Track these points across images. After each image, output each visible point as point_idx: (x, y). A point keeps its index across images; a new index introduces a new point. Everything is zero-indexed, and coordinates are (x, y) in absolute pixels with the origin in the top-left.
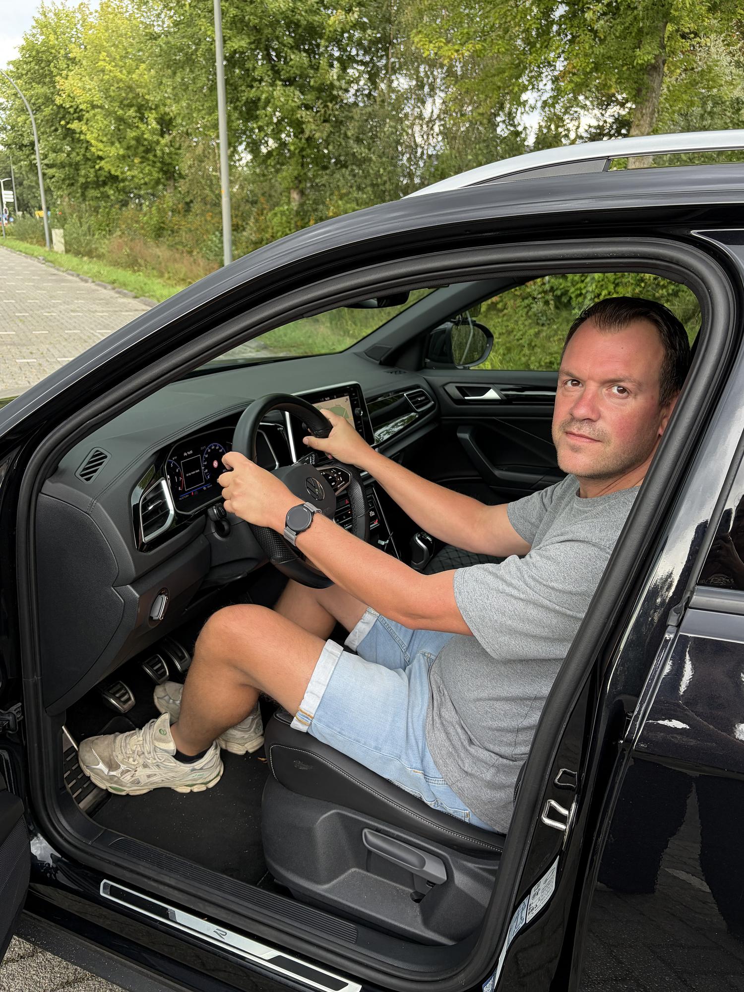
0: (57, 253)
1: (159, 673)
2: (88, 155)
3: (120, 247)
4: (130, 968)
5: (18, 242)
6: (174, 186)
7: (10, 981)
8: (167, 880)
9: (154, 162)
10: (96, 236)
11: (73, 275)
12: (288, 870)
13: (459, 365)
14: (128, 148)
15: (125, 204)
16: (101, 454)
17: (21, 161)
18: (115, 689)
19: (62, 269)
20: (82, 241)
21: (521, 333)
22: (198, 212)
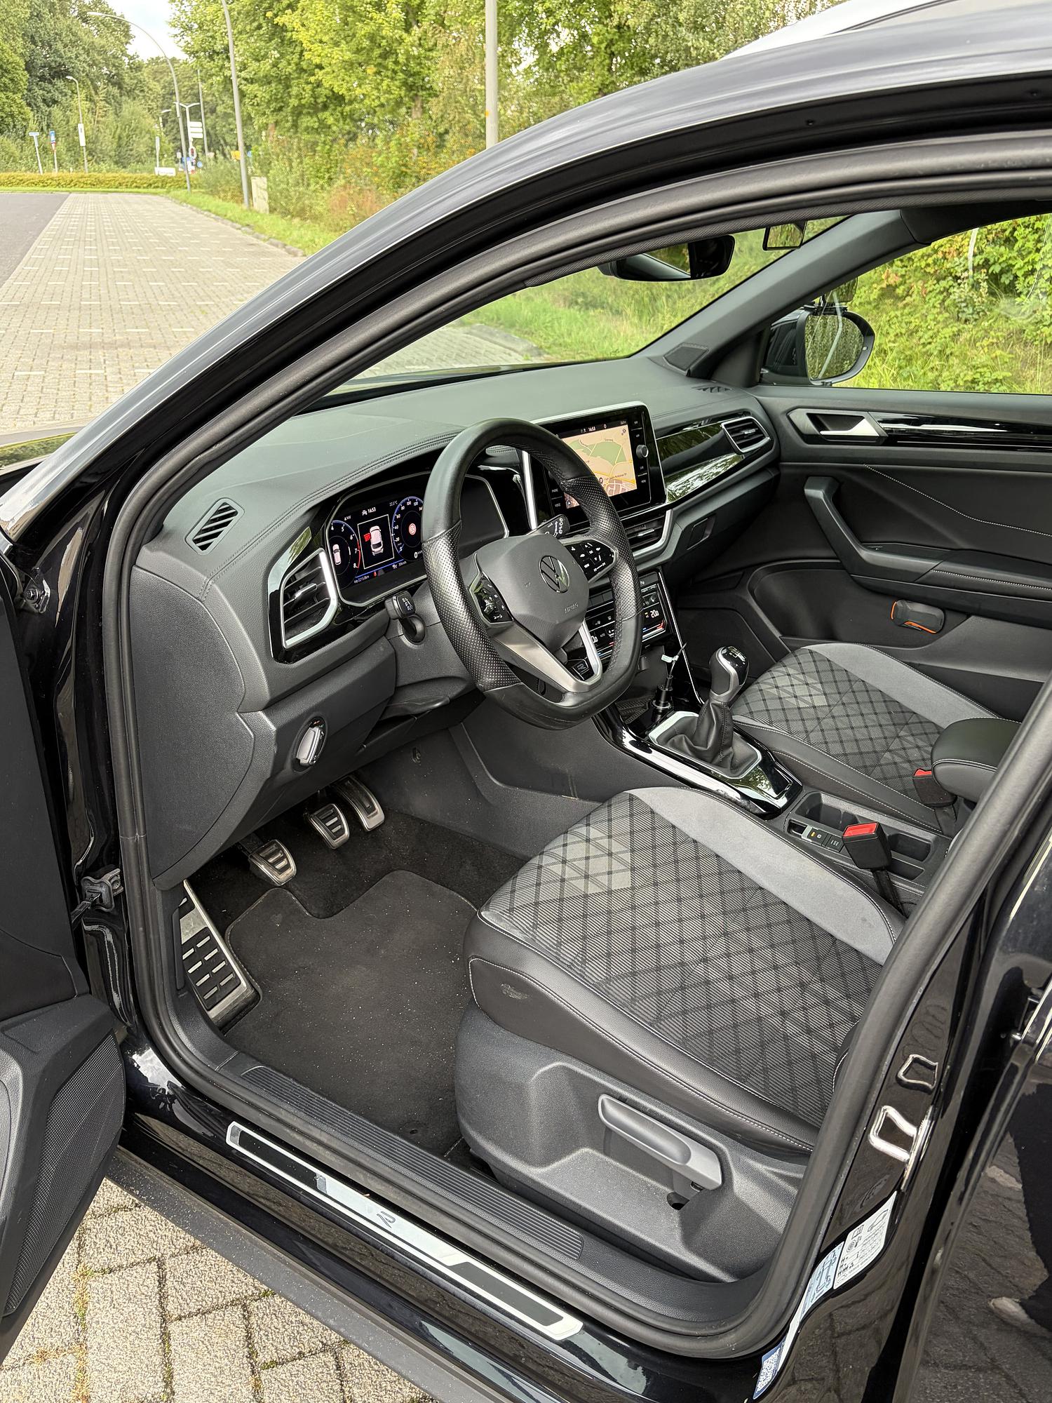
0: (258, 213)
1: (334, 831)
2: (304, 65)
3: (343, 203)
4: (263, 1248)
5: (207, 196)
6: (422, 107)
7: (119, 1236)
8: (316, 1133)
9: (395, 72)
10: (312, 188)
11: (277, 246)
12: (489, 1139)
13: (816, 379)
14: (358, 51)
15: (353, 137)
16: (230, 508)
17: (211, 76)
18: (268, 851)
19: (263, 236)
20: (293, 193)
21: (930, 333)
22: (455, 148)
